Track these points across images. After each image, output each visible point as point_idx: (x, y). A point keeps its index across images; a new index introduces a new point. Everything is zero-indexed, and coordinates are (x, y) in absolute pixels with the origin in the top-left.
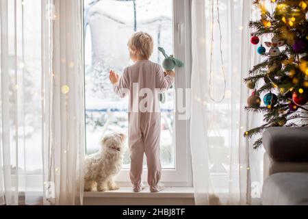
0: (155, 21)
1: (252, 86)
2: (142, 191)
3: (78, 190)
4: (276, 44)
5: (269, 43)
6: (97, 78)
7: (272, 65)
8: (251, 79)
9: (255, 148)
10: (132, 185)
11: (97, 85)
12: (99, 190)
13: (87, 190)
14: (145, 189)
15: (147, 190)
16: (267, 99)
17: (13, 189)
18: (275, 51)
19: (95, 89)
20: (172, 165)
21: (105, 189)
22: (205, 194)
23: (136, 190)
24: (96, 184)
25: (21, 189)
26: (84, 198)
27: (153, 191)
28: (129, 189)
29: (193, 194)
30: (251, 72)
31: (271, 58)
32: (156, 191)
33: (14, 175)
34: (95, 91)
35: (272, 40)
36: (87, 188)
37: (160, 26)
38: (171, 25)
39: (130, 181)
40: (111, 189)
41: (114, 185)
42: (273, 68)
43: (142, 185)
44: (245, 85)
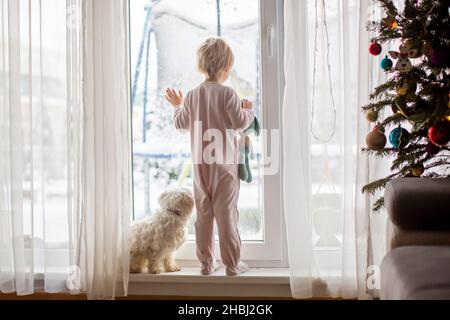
1: (373, 117)
2: (214, 274)
3: (121, 271)
4: (406, 54)
5: (396, 53)
6: (163, 108)
7: (401, 86)
8: (371, 106)
9: (376, 209)
10: (201, 264)
11: (165, 119)
12: (152, 271)
13: (134, 271)
14: (219, 270)
15: (222, 273)
16: (394, 137)
17: (27, 270)
18: (404, 65)
19: (162, 124)
20: (259, 236)
21: (160, 271)
22: (307, 279)
23: (205, 271)
24: (147, 262)
25: (38, 270)
26: (130, 283)
27: (230, 273)
28: (196, 271)
29: (288, 279)
30: (372, 97)
31: (401, 75)
32: (235, 274)
33: (28, 250)
34: (161, 128)
35: (401, 48)
36: (134, 268)
38: (257, 28)
39: (196, 258)
40: (168, 270)
41: (173, 264)
42: (403, 91)
43: (215, 264)
44: (364, 116)
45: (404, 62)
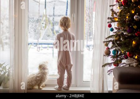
0: (52, 2)
1: (107, 45)
4: (120, 29)
5: (117, 28)
8: (106, 42)
16: (114, 52)
18: (119, 32)
30: (106, 39)
37: (55, 4)
42: (117, 38)
45: (119, 31)
